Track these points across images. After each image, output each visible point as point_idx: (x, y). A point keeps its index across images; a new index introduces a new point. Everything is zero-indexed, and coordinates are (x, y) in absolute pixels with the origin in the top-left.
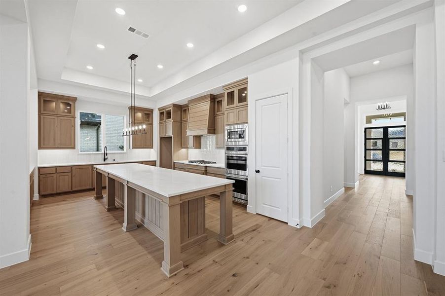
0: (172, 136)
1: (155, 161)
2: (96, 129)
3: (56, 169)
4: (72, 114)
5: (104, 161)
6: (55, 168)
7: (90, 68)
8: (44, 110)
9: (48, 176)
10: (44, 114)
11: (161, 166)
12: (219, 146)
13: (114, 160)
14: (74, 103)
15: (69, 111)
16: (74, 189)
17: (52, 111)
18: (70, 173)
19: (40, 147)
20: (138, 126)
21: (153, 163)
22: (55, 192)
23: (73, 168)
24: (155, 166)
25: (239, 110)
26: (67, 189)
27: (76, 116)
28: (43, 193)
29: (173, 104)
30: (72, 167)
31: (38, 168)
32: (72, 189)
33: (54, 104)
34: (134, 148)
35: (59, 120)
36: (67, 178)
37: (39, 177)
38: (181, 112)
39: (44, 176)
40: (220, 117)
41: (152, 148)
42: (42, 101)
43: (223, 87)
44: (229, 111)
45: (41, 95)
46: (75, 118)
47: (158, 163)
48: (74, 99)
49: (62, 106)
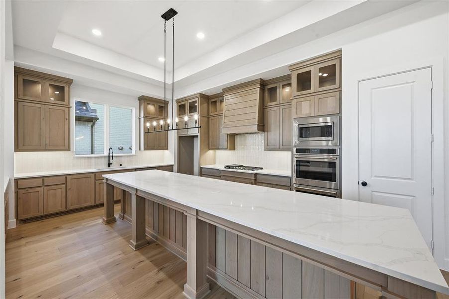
0: (199, 134)
1: (172, 166)
2: (90, 125)
3: (43, 180)
4: (66, 102)
5: (109, 166)
6: (41, 179)
7: (97, 33)
8: (24, 95)
9: (31, 190)
10: (24, 101)
11: (179, 171)
12: (270, 147)
13: (121, 165)
14: (69, 87)
15: (61, 98)
16: (70, 208)
17: (36, 97)
18: (64, 186)
19: (18, 149)
20: (151, 122)
21: (169, 168)
22: (41, 214)
23: (69, 178)
24: (172, 171)
25: (319, 96)
26: (60, 208)
27: (71, 105)
28: (23, 217)
29: (200, 93)
30: (66, 176)
31: (15, 179)
32: (66, 208)
33: (39, 87)
34: (146, 149)
35: (47, 109)
36: (60, 193)
37: (17, 193)
38: (208, 104)
39: (25, 191)
40: (273, 109)
41: (167, 149)
42: (21, 82)
43: (290, 66)
44: (300, 100)
45: (19, 72)
46: (69, 108)
47: (175, 168)
48: (69, 82)
49: (50, 90)
